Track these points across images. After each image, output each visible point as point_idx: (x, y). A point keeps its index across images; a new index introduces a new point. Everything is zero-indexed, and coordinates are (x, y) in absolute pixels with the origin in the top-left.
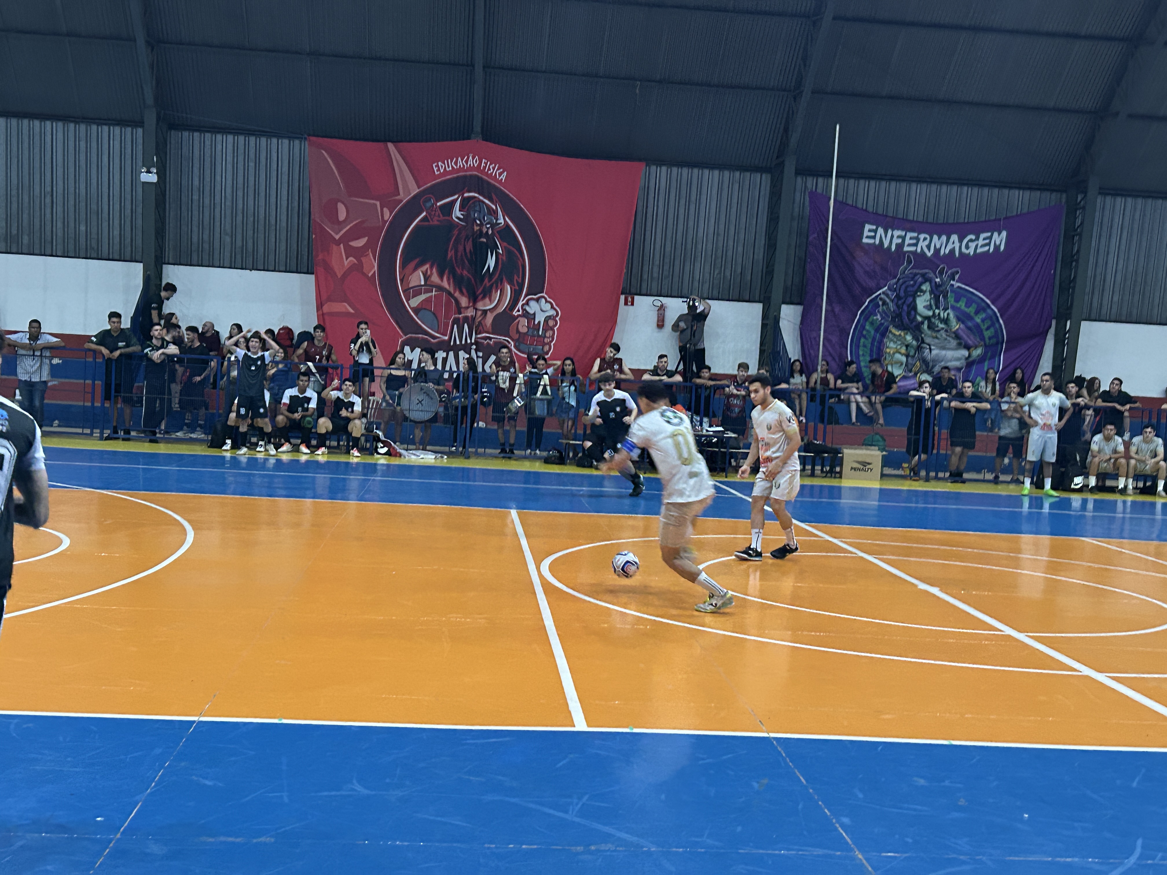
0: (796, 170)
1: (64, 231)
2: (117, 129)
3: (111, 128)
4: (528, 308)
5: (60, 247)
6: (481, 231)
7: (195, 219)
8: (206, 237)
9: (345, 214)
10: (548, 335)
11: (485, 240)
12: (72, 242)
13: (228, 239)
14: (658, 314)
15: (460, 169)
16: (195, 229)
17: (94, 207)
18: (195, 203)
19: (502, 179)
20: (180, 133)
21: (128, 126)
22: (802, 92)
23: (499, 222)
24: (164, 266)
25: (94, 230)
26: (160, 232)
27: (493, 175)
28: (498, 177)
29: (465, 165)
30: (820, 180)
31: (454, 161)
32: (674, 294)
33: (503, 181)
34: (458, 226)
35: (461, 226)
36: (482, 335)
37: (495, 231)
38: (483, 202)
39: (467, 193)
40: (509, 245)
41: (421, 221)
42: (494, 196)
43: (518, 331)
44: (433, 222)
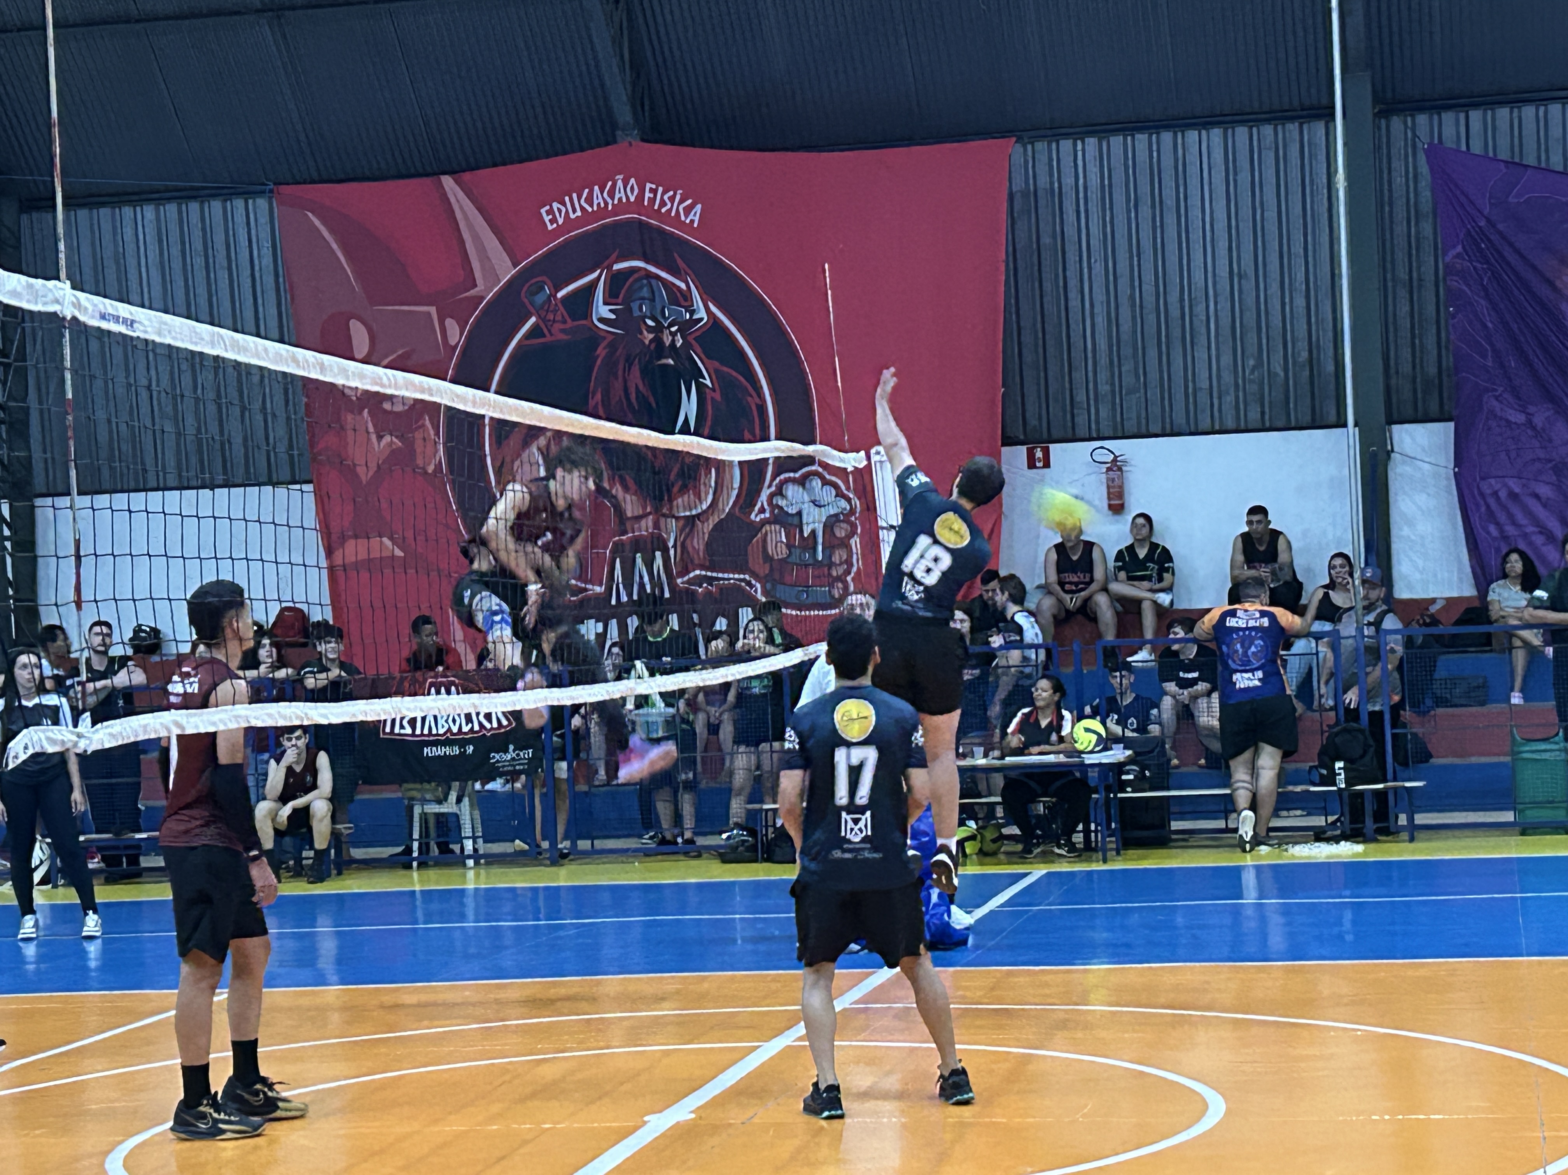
0: (1375, 104)
4: (782, 503)
6: (658, 341)
9: (367, 341)
10: (836, 559)
11: (671, 362)
14: (1108, 479)
15: (603, 212)
19: (692, 221)
23: (695, 317)
24: (47, 501)
27: (673, 214)
28: (683, 218)
29: (610, 201)
30: (1448, 117)
31: (585, 195)
32: (1154, 429)
33: (695, 225)
34: (604, 338)
35: (612, 337)
36: (692, 575)
37: (690, 339)
38: (658, 277)
39: (616, 262)
40: (725, 369)
41: (527, 336)
42: (679, 261)
43: (768, 558)
44: (551, 335)
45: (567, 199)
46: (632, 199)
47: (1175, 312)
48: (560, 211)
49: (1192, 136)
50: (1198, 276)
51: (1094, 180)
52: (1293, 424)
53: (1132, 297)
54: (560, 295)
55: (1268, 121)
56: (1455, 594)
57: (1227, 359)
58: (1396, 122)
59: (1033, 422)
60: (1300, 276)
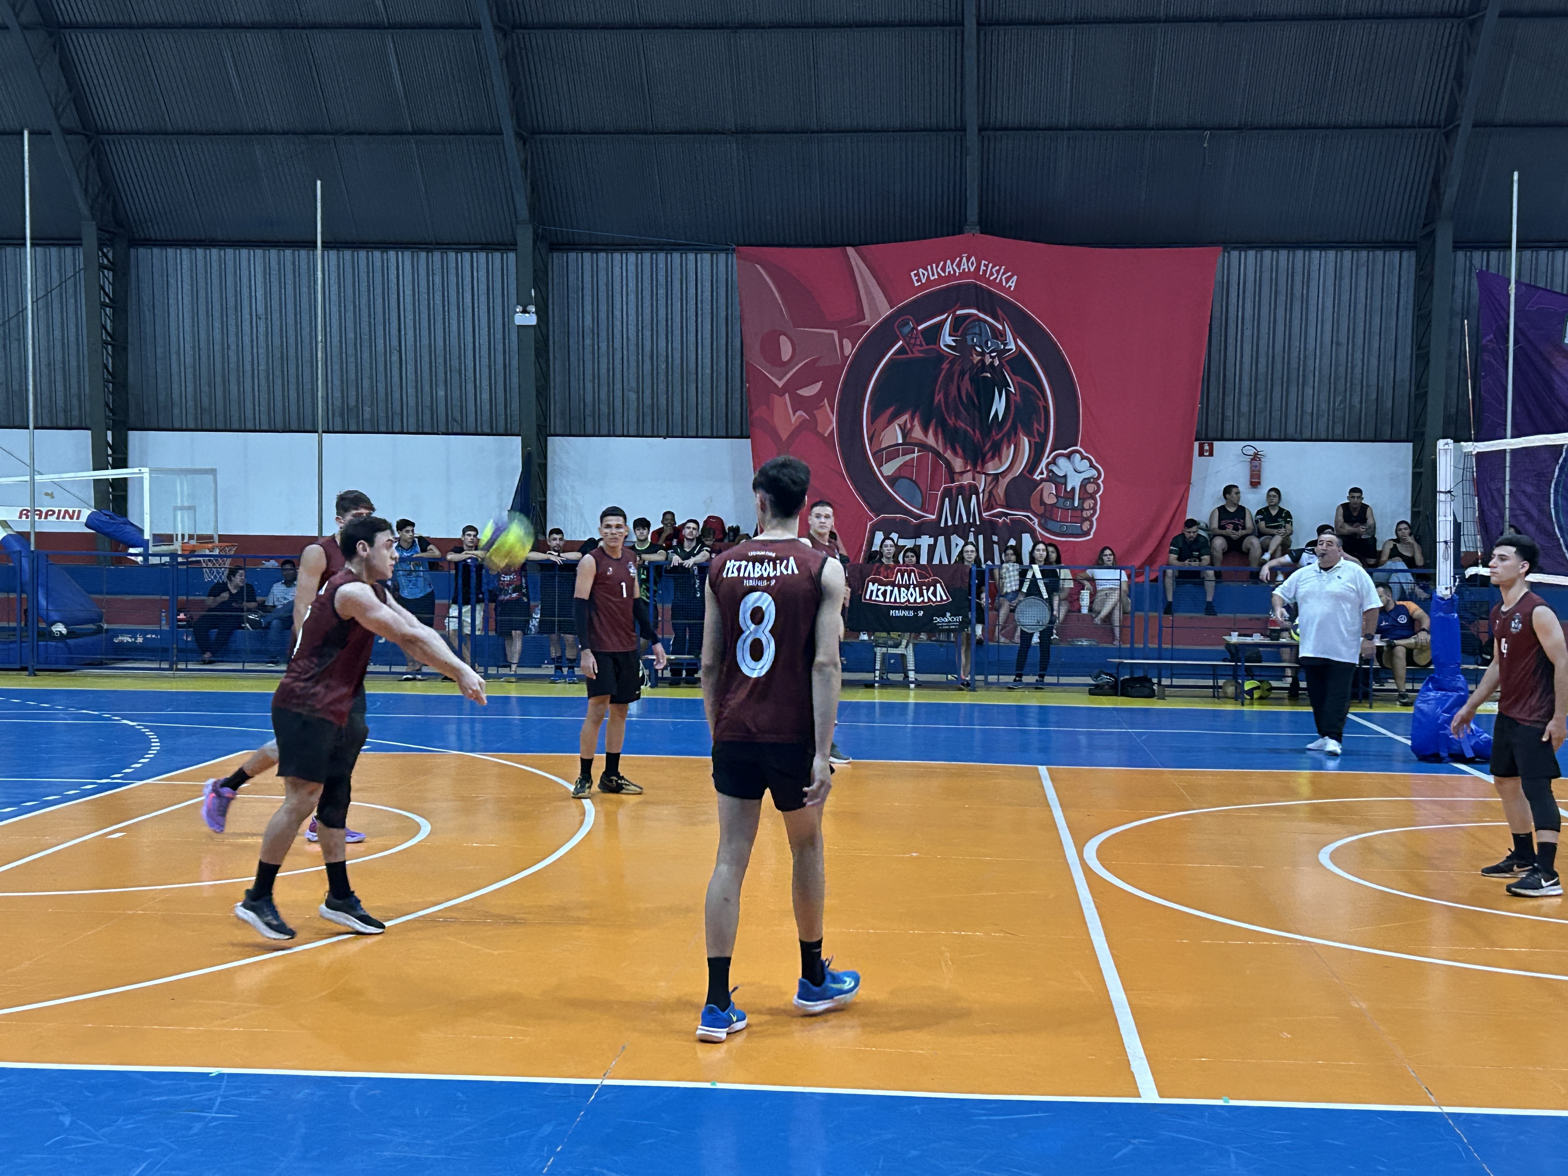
0: (1454, 242)
1: (417, 398)
2: (482, 255)
3: (475, 254)
4: (1054, 469)
5: (412, 420)
6: (982, 361)
7: (589, 372)
8: (604, 396)
9: (791, 350)
10: (1086, 506)
11: (989, 375)
12: (427, 412)
13: (633, 396)
14: (1252, 466)
15: (951, 277)
16: (589, 385)
17: (455, 363)
18: (588, 349)
19: (1010, 287)
20: (565, 255)
21: (497, 250)
22: (1459, 125)
23: (1008, 347)
24: (550, 439)
25: (457, 394)
26: (543, 392)
27: (998, 281)
28: (1004, 284)
29: (957, 270)
31: (940, 266)
33: (1012, 289)
34: (948, 357)
35: (953, 357)
36: (994, 511)
37: (1003, 361)
38: (986, 321)
39: (960, 309)
40: (1024, 382)
41: (896, 353)
42: (1000, 312)
43: (1042, 503)
44: (912, 353)
45: (929, 267)
48: (924, 275)
50: (1311, 341)
51: (1250, 277)
52: (1363, 438)
53: (1267, 352)
54: (919, 328)
55: (1363, 248)
58: (1460, 255)
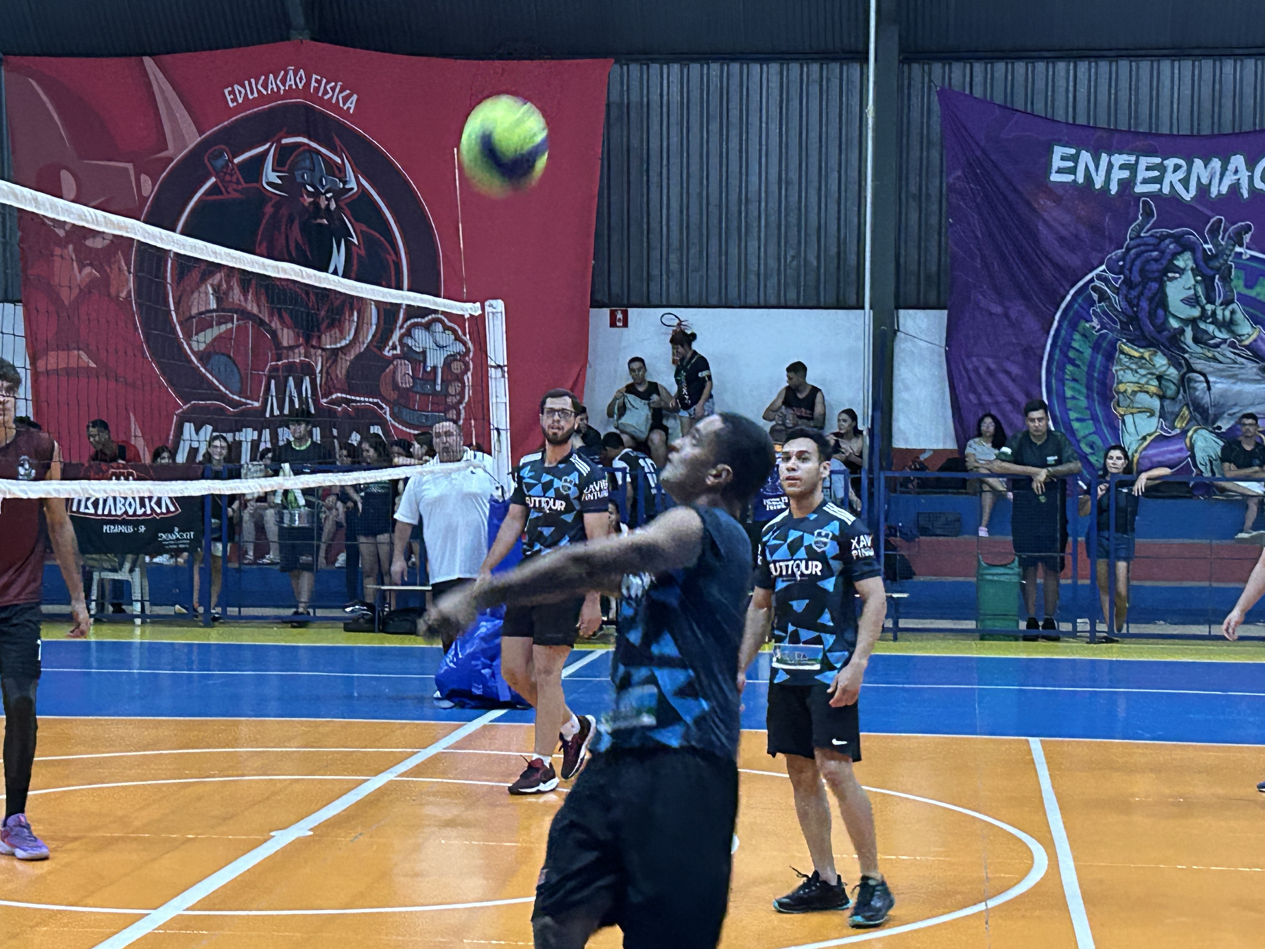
0: (900, 53)
4: (410, 342)
6: (316, 204)
9: (74, 189)
10: (451, 390)
11: (326, 222)
15: (275, 96)
19: (349, 108)
23: (347, 187)
27: (334, 101)
28: (341, 105)
29: (282, 88)
30: (957, 67)
31: (261, 82)
32: (713, 301)
33: (351, 111)
34: (271, 199)
35: (278, 198)
36: (334, 396)
37: (342, 204)
38: (319, 153)
39: (286, 137)
40: (369, 230)
41: (208, 193)
42: (337, 142)
43: (396, 386)
45: (246, 83)
46: (300, 86)
47: (734, 209)
48: (240, 92)
49: (755, 68)
50: (754, 179)
51: (675, 97)
52: (822, 304)
53: (700, 194)
54: (236, 161)
55: (814, 60)
56: (940, 447)
57: (772, 249)
58: (916, 67)
59: (615, 289)
60: (834, 187)
